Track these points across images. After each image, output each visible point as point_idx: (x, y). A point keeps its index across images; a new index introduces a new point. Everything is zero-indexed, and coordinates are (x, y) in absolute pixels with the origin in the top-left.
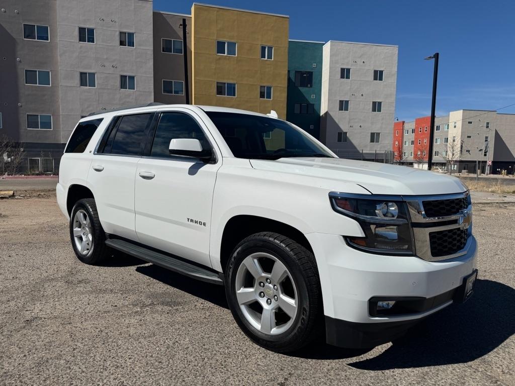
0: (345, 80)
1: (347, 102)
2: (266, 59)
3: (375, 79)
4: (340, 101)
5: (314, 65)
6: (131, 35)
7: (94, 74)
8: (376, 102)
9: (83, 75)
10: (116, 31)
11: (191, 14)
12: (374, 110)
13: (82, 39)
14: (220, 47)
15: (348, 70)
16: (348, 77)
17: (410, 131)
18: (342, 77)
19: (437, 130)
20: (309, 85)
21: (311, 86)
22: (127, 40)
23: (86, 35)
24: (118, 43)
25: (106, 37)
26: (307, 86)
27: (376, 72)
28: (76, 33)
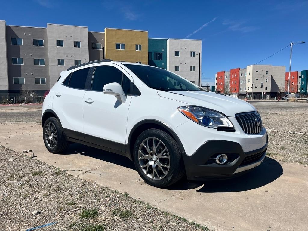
0: (177, 57)
1: (178, 67)
2: (138, 50)
3: (191, 56)
4: (175, 66)
5: (163, 50)
6: (79, 43)
7: (63, 60)
8: (192, 67)
9: (59, 60)
10: (72, 41)
11: (104, 32)
12: (191, 70)
13: (58, 45)
14: (118, 46)
15: (178, 52)
16: (178, 55)
17: (228, 76)
18: (176, 55)
19: (241, 76)
20: (160, 59)
21: (162, 59)
22: (77, 44)
23: (60, 43)
24: (73, 46)
25: (68, 44)
26: (160, 60)
27: (191, 52)
28: (56, 43)
